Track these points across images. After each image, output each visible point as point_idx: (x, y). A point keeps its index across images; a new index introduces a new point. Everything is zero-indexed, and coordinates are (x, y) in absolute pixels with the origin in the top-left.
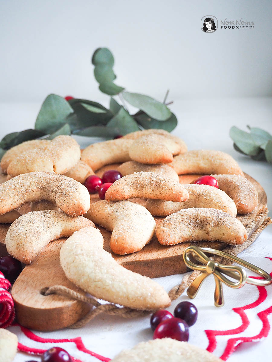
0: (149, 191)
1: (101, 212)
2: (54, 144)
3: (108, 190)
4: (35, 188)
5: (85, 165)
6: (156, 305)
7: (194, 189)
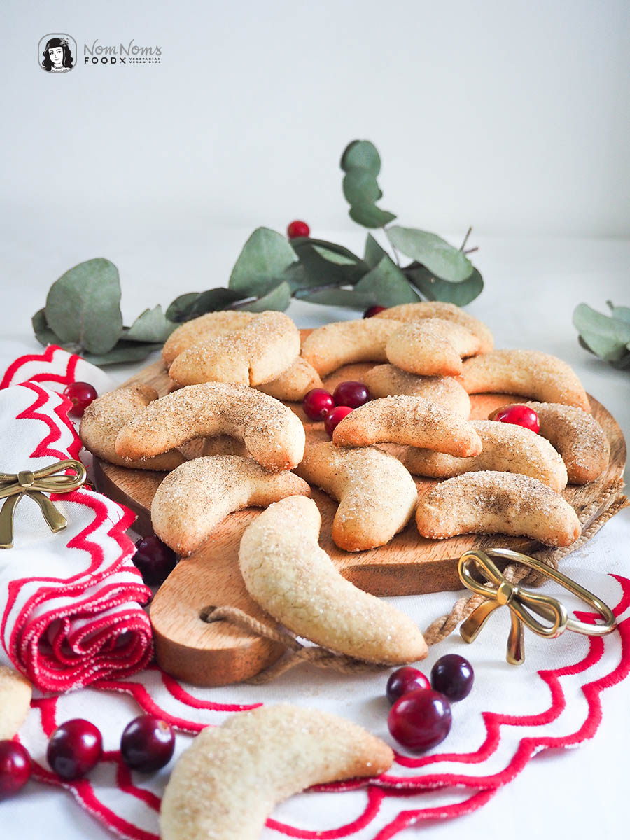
0: (410, 433)
1: (323, 466)
2: (254, 329)
3: (339, 426)
4: (212, 415)
5: (307, 366)
6: (399, 657)
7: (492, 432)
